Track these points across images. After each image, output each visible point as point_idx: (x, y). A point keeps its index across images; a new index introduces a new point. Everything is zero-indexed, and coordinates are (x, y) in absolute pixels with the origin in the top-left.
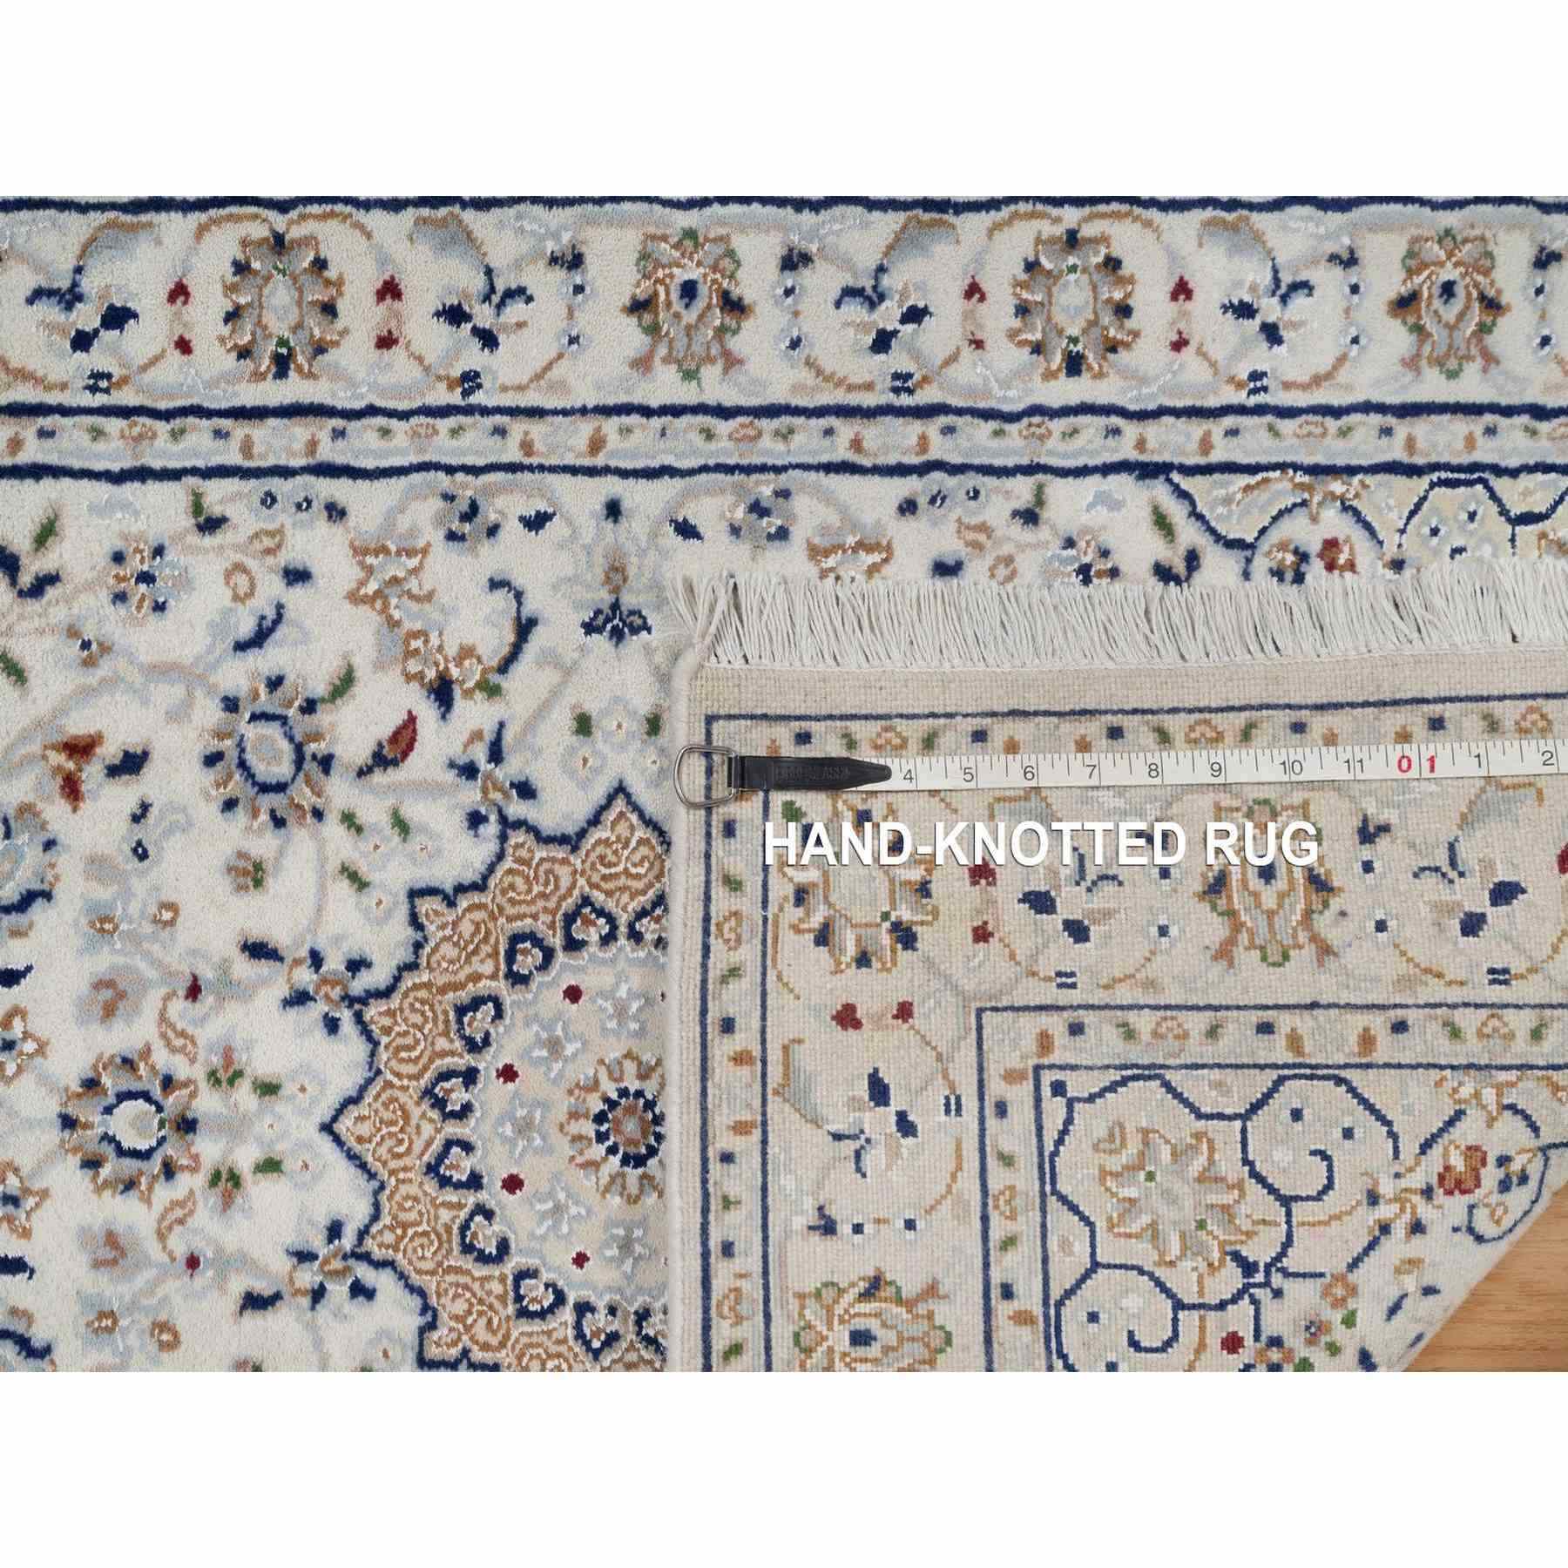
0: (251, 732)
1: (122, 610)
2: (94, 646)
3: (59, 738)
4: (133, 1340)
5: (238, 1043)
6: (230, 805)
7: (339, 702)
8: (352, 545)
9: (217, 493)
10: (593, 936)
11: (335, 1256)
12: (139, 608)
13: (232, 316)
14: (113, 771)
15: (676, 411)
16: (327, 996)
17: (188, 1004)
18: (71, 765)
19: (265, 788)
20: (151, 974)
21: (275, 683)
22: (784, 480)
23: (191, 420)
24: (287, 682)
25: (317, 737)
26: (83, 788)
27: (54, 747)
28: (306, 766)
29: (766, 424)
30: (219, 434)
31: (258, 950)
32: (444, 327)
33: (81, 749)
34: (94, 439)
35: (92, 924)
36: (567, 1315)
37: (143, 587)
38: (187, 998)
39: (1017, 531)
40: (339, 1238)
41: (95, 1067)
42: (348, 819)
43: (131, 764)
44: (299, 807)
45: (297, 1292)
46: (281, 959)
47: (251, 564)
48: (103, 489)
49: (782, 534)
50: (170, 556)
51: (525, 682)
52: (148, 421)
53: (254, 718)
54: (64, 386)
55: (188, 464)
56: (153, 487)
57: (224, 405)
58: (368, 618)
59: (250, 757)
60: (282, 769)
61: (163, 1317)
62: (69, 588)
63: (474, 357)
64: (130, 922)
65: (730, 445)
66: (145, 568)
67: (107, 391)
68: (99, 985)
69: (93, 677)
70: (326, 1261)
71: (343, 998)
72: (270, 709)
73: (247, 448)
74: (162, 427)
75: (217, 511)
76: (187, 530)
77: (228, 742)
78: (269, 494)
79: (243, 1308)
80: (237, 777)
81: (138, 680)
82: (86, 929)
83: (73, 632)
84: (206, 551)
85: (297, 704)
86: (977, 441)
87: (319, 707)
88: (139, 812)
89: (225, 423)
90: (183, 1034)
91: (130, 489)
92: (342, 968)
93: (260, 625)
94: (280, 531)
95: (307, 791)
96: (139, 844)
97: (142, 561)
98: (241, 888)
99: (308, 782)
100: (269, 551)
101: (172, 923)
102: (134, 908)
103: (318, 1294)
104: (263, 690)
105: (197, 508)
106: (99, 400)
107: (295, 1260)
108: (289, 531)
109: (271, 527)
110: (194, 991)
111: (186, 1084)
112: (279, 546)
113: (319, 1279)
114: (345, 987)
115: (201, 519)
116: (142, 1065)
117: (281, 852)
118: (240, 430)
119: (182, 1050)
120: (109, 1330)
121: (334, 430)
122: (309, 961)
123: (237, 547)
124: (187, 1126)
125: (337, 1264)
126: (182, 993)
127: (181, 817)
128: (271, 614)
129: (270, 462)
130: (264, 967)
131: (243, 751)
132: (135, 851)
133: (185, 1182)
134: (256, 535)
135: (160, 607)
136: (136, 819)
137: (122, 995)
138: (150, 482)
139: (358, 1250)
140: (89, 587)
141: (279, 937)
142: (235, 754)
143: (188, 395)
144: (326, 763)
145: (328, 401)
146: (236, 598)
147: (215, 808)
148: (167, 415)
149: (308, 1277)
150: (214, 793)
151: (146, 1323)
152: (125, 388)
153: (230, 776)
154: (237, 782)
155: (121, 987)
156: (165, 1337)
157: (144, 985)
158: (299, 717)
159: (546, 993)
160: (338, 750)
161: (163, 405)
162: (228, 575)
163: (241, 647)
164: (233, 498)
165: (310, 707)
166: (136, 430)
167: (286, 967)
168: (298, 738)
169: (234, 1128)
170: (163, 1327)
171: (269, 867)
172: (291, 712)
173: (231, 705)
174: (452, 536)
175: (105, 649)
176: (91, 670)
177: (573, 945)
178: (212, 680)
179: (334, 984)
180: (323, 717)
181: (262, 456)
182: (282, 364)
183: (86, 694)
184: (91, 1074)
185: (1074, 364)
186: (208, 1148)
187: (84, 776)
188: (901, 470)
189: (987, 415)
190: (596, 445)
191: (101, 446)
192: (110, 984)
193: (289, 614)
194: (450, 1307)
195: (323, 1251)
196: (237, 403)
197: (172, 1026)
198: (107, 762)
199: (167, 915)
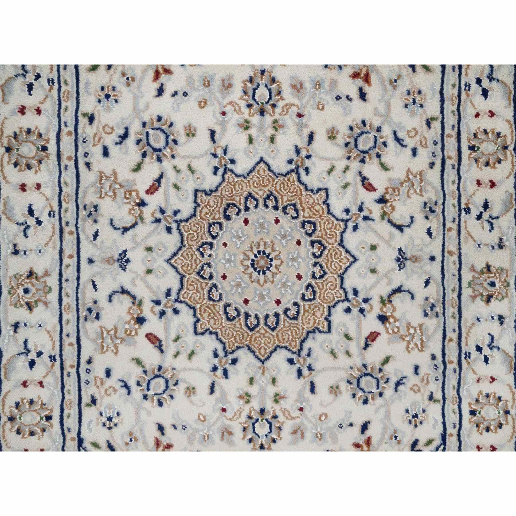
0: (371, 136)
1: (406, 93)
2: (395, 84)
3: (370, 72)
4: (202, 92)
5: (285, 130)
6: (351, 128)
7: (380, 166)
8: (422, 171)
9: (436, 125)
10: (315, 250)
11: (226, 162)
12: (406, 99)
13: (485, 132)
14: (361, 89)
15: (460, 280)
16: (299, 160)
17: (296, 114)
18: (362, 75)
19: (356, 140)
20: (304, 101)
21: (385, 144)
22: (441, 315)
23: (457, 117)
24: (385, 148)
25: (370, 158)
26: (356, 79)
27: (367, 69)
28: (362, 154)
29: (456, 310)
30: (453, 126)
31: (311, 137)
32: (482, 202)
33: (367, 79)
34: (452, 85)
35: (318, 82)
36: (210, 240)
37: (411, 101)
38: (298, 113)
39: (428, 394)
40: (231, 163)
41: (278, 82)
42: (347, 168)
43: (363, 96)
44: (351, 151)
45: (215, 149)
46: (308, 145)
47: (418, 137)
48: (438, 88)
49: (426, 315)
50: (420, 109)
51: (385, 228)
52: (457, 103)
53: (375, 137)
54: (467, 75)
55: (445, 116)
56: (439, 104)
57: (461, 129)
58: (402, 176)
59: (364, 136)
60: (361, 147)
61: (208, 103)
62: (411, 75)
63: (474, 212)
64: (319, 94)
65: (451, 298)
66: (417, 101)
67: (465, 89)
68: (301, 83)
69: (387, 83)
70: (224, 158)
71: (298, 166)
72: (378, 142)
73: (450, 136)
74: (455, 108)
75: (432, 126)
76: (426, 115)
77: (368, 128)
78: (437, 143)
79: (211, 130)
80: (359, 131)
81: (386, 98)
82: (317, 80)
83: (399, 76)
84: (421, 122)
85: (379, 151)
86: (452, 381)
87: (378, 159)
88: (349, 98)
89: (456, 129)
90: (287, 111)
91: (438, 96)
92: (306, 166)
93: (401, 139)
94: (427, 147)
95: (355, 155)
96: (341, 98)
97: (419, 100)
98: (328, 132)
99: (358, 155)
100: (421, 143)
101: (318, 108)
102: (322, 96)
103: (215, 155)
104: (383, 140)
105: (433, 119)
106: (463, 87)
107: (224, 148)
108: (426, 149)
109: (428, 144)
110: (300, 115)
111: (273, 112)
112: (423, 146)
113: (219, 156)
114: (301, 166)
115: (430, 120)
116: (279, 97)
117: (338, 145)
118: (454, 133)
119: (283, 111)
120: (204, 85)
121: (454, 165)
122: (308, 154)
123: (422, 132)
124: (262, 112)
125: (223, 163)
126: (299, 111)
127: (348, 112)
128: (404, 143)
129: (446, 144)
130: (306, 139)
131: (366, 133)
132: (338, 96)
133: (246, 111)
134: (426, 139)
135: (406, 106)
136: (347, 97)
137: (298, 91)
138: (440, 103)
139: (227, 170)
140: (412, 82)
141: (315, 144)
142: (365, 131)
143: (464, 117)
144: (363, 161)
145: (463, 163)
146: (408, 131)
147: (350, 123)
148: (458, 110)
149: (220, 152)
150: (355, 123)
151: (206, 97)
152: (466, 95)
153: (359, 129)
154: (357, 131)
155: (301, 91)
156: (202, 103)
157: (301, 98)
158: (376, 152)
159: (299, 234)
160: (366, 165)
161: (461, 108)
162: (414, 129)
163: (395, 133)
164: (436, 130)
165: (378, 156)
166: (454, 99)
167: (306, 146)
168: (370, 152)
169: (261, 128)
170: (205, 103)
171: (334, 141)
172: (377, 149)
173: (379, 129)
174: (425, 204)
175: (395, 87)
176: (389, 83)
177: (313, 243)
178: (386, 123)
179: (302, 163)
180: (375, 160)
181: (447, 141)
182: (472, 148)
183: (382, 80)
184: (276, 80)
185: (473, 413)
186: (256, 119)
187: (359, 80)
188: (444, 355)
189: (459, 384)
190: (451, 253)
191: (450, 87)
192: (301, 87)
193: (404, 149)
194: (211, 200)
195: (227, 157)
196: (462, 133)
197: (290, 108)
198: (363, 88)
199: (321, 107)
